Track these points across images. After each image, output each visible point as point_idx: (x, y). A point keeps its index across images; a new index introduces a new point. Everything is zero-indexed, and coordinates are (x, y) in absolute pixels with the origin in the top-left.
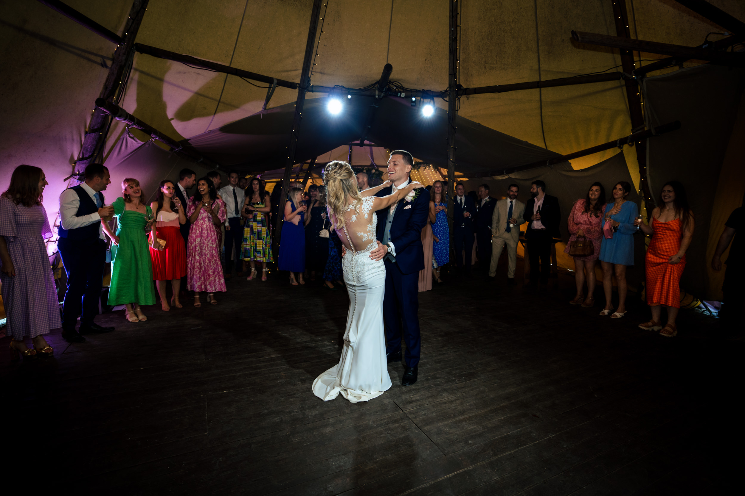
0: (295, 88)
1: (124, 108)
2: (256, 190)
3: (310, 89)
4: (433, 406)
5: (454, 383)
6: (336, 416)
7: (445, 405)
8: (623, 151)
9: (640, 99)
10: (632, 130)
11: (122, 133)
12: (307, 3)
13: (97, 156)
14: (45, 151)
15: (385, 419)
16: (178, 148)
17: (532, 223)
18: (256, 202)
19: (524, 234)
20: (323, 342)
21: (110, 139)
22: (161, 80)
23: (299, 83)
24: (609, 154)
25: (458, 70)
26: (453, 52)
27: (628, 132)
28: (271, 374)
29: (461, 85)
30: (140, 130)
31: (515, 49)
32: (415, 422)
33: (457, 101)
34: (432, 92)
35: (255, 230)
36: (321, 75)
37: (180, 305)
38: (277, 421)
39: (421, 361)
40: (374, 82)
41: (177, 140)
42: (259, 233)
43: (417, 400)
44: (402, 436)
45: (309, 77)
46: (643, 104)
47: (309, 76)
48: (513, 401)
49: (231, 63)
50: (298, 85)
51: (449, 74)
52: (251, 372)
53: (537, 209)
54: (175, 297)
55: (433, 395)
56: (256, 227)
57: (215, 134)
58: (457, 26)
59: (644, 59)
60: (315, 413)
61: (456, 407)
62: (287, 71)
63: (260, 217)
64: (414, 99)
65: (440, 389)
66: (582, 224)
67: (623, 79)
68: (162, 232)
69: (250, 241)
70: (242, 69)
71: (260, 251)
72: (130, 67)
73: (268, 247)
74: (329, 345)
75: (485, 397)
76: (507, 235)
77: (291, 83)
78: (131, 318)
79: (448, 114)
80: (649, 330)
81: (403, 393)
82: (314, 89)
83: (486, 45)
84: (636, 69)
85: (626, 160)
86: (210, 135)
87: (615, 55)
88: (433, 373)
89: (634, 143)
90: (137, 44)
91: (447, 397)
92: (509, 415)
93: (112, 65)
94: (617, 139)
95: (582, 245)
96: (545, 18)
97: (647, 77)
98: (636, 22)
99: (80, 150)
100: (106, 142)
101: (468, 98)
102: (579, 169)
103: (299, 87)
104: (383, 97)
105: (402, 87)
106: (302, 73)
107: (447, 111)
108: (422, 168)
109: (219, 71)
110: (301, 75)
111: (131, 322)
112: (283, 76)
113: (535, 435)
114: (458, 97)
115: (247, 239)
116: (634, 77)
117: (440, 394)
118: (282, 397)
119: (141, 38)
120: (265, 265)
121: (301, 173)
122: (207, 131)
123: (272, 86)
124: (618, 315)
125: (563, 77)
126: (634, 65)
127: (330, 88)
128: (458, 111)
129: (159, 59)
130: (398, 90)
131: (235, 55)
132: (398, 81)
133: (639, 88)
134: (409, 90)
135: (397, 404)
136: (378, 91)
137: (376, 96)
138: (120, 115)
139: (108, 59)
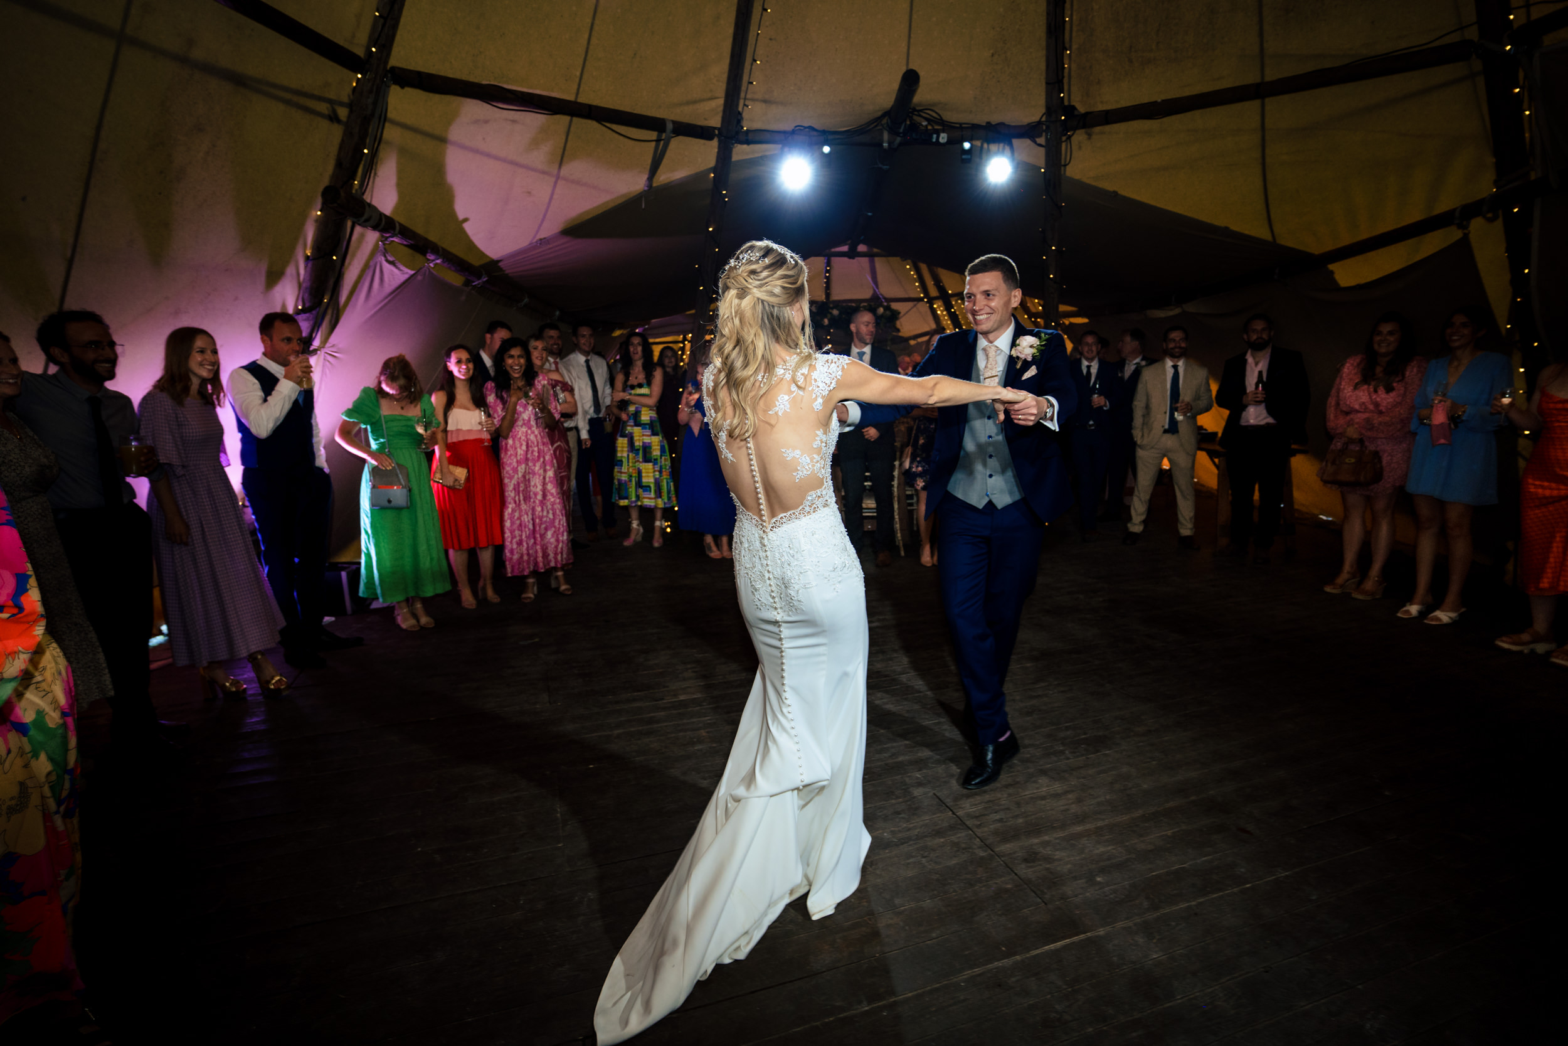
0: (710, 138)
1: (374, 203)
2: (637, 357)
3: (742, 138)
4: (1018, 804)
5: (1063, 757)
7: (1043, 802)
8: (1470, 235)
9: (1523, 101)
10: (1496, 182)
11: (373, 254)
13: (328, 303)
14: (236, 299)
15: (915, 828)
16: (479, 280)
17: (1244, 414)
18: (635, 383)
19: (1218, 439)
21: (351, 267)
22: (443, 140)
23: (719, 125)
24: (1432, 244)
25: (1066, 72)
26: (1056, 31)
27: (1486, 187)
28: (681, 734)
29: (1074, 106)
30: (405, 245)
32: (979, 836)
33: (1064, 145)
34: (1009, 126)
35: (638, 444)
36: (764, 105)
37: (496, 596)
40: (880, 114)
41: (476, 262)
42: (646, 448)
44: (954, 862)
45: (739, 112)
46: (1530, 114)
47: (740, 109)
48: (1193, 798)
49: (577, 94)
50: (717, 132)
51: (1047, 83)
52: (640, 728)
53: (1255, 380)
54: (485, 580)
55: (1018, 783)
56: (641, 436)
57: (551, 246)
61: (1066, 807)
62: (695, 102)
63: (646, 416)
64: (967, 145)
65: (1031, 770)
66: (1357, 411)
67: (1478, 56)
68: (459, 452)
69: (628, 465)
70: (603, 105)
71: (649, 487)
72: (383, 119)
73: (665, 477)
75: (1130, 789)
76: (1169, 441)
77: (702, 127)
78: (405, 622)
79: (1044, 175)
80: (1521, 652)
82: (750, 137)
84: (1515, 27)
85: (1475, 257)
86: (541, 250)
89: (1500, 213)
90: (393, 68)
91: (1047, 786)
92: (1184, 827)
93: (349, 117)
94: (1455, 207)
95: (1353, 460)
97: (1544, 45)
99: (296, 292)
100: (343, 274)
101: (1090, 135)
103: (720, 135)
104: (900, 144)
105: (941, 119)
106: (725, 105)
107: (1041, 168)
109: (555, 113)
110: (721, 108)
111: (405, 630)
112: (684, 115)
113: (1243, 870)
114: (1066, 134)
115: (621, 461)
116: (1508, 48)
117: (1034, 779)
118: (705, 779)
119: (402, 56)
120: (659, 514)
122: (535, 240)
123: (663, 137)
124: (1444, 616)
126: (1511, 17)
127: (784, 132)
128: (1068, 168)
129: (437, 97)
130: (933, 127)
131: (585, 77)
132: (932, 108)
133: (1521, 75)
134: (958, 125)
135: (940, 797)
136: (889, 132)
137: (884, 145)
138: (367, 221)
139: (341, 104)
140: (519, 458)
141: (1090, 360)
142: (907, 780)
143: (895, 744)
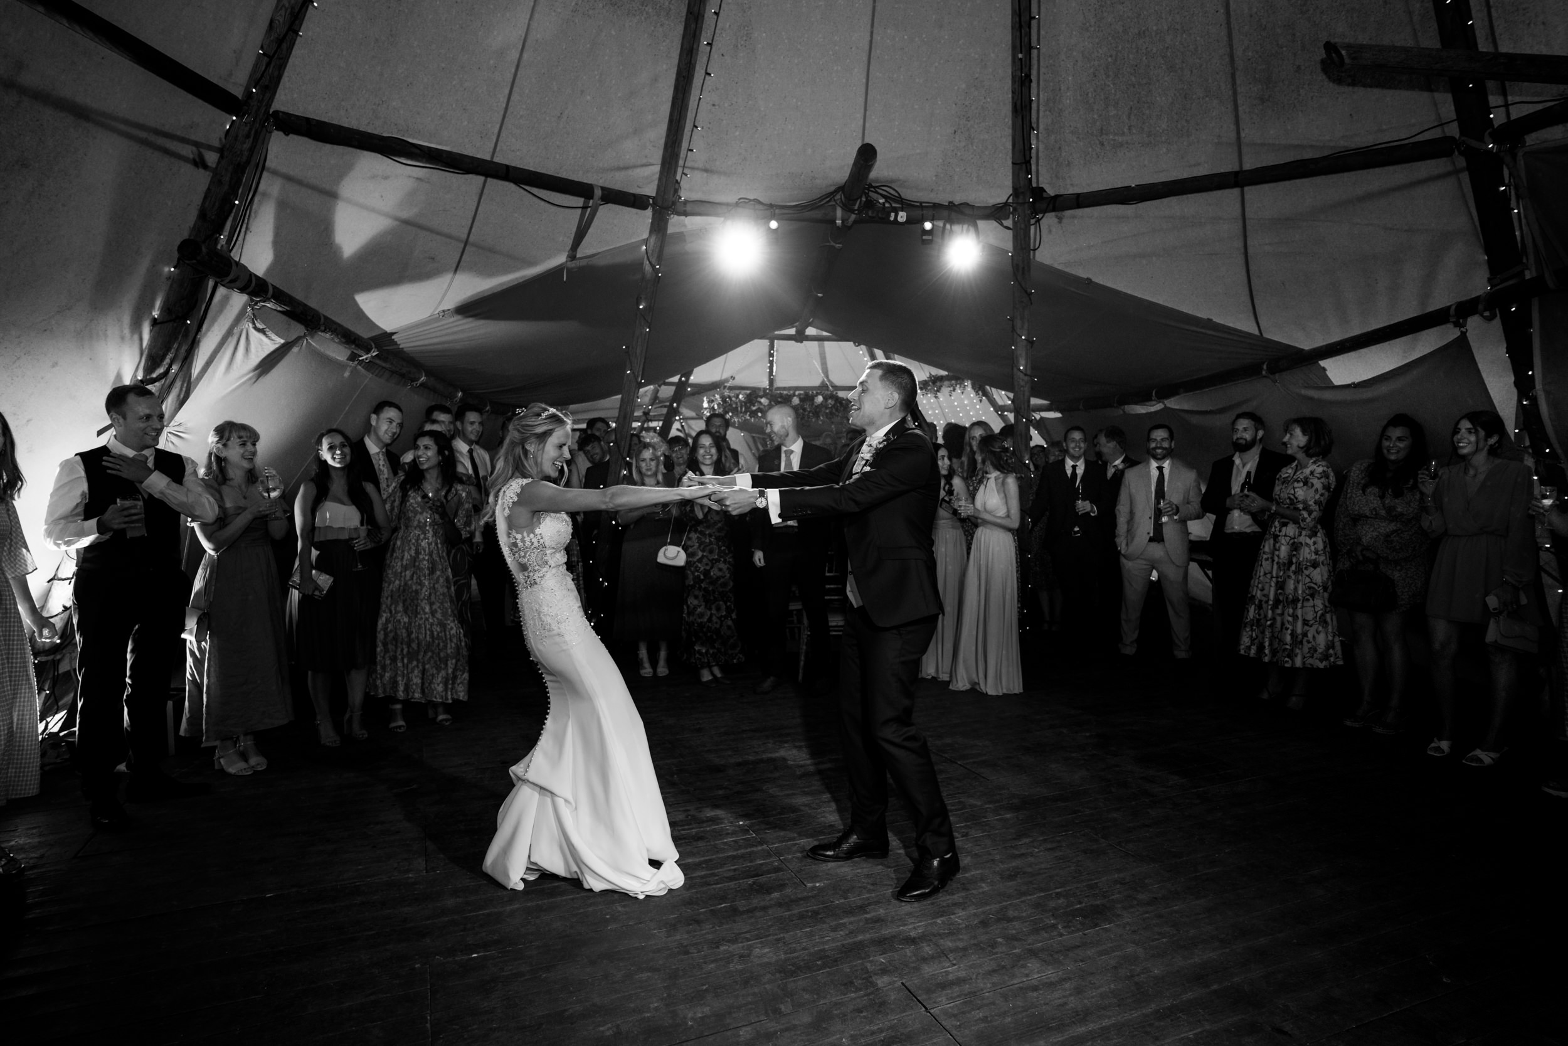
0: (644, 207)
1: (243, 261)
3: (681, 208)
4: (1005, 997)
5: (1055, 933)
6: (757, 1019)
7: (1035, 994)
8: (1468, 334)
9: (1510, 200)
10: (1489, 280)
11: (238, 319)
12: (672, 7)
13: (176, 375)
14: (55, 365)
15: (881, 1031)
16: (367, 354)
17: (1229, 519)
19: (1206, 548)
20: (717, 824)
21: (210, 334)
22: (333, 196)
23: (654, 195)
24: (1427, 343)
25: (1033, 152)
26: (1022, 109)
27: (1480, 285)
28: (590, 909)
29: (1042, 188)
30: (279, 311)
31: (1175, 95)
32: (960, 1041)
33: (1032, 228)
34: (973, 207)
36: (704, 175)
37: (363, 730)
38: (607, 1034)
39: (967, 875)
40: (832, 189)
41: (365, 334)
43: (959, 982)
45: (677, 181)
46: (1519, 213)
47: (678, 178)
48: (1215, 987)
49: (494, 153)
50: (651, 201)
51: (1013, 163)
53: (1242, 481)
54: (352, 712)
55: (1004, 967)
57: (455, 319)
58: (1031, 48)
59: (1518, 99)
60: (703, 1012)
61: (1064, 1000)
62: (626, 168)
64: (928, 226)
65: (1019, 951)
67: (1461, 153)
70: (521, 167)
72: (261, 167)
74: (734, 833)
75: (1138, 975)
76: (1156, 551)
77: (634, 196)
78: (232, 765)
79: (1012, 259)
81: (924, 960)
82: (689, 208)
83: (1102, 89)
84: (1496, 126)
85: (1475, 355)
86: (443, 323)
87: (1437, 95)
88: (997, 906)
89: (1498, 312)
90: (276, 112)
91: (1038, 972)
92: (1208, 1027)
93: (219, 163)
94: (1449, 304)
96: (1251, 16)
97: (1527, 144)
98: (1493, 10)
99: (137, 359)
100: (199, 342)
101: (1060, 219)
102: (1349, 382)
103: (654, 205)
104: (855, 222)
105: (900, 197)
106: (662, 172)
107: (1008, 252)
108: (945, 390)
109: (467, 172)
110: (657, 176)
112: (618, 181)
114: (1035, 217)
116: (1491, 146)
117: (1021, 962)
119: (286, 100)
121: (654, 406)
122: (437, 312)
123: (590, 204)
124: (1484, 756)
125: (1299, 158)
126: (1492, 116)
127: (727, 204)
128: (1037, 252)
129: (328, 147)
130: (891, 204)
131: (503, 134)
132: (890, 185)
133: (1506, 172)
134: (918, 204)
135: (910, 988)
136: (843, 209)
137: (837, 222)
138: (232, 281)
139: (210, 148)
140: (404, 563)
141: (1075, 458)
142: (869, 965)
143: (852, 919)
